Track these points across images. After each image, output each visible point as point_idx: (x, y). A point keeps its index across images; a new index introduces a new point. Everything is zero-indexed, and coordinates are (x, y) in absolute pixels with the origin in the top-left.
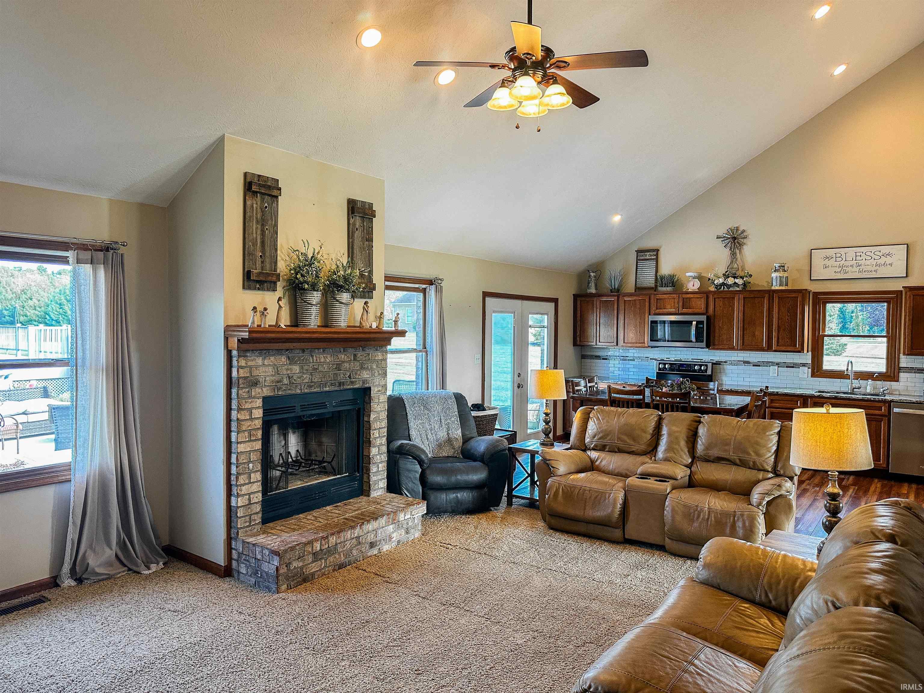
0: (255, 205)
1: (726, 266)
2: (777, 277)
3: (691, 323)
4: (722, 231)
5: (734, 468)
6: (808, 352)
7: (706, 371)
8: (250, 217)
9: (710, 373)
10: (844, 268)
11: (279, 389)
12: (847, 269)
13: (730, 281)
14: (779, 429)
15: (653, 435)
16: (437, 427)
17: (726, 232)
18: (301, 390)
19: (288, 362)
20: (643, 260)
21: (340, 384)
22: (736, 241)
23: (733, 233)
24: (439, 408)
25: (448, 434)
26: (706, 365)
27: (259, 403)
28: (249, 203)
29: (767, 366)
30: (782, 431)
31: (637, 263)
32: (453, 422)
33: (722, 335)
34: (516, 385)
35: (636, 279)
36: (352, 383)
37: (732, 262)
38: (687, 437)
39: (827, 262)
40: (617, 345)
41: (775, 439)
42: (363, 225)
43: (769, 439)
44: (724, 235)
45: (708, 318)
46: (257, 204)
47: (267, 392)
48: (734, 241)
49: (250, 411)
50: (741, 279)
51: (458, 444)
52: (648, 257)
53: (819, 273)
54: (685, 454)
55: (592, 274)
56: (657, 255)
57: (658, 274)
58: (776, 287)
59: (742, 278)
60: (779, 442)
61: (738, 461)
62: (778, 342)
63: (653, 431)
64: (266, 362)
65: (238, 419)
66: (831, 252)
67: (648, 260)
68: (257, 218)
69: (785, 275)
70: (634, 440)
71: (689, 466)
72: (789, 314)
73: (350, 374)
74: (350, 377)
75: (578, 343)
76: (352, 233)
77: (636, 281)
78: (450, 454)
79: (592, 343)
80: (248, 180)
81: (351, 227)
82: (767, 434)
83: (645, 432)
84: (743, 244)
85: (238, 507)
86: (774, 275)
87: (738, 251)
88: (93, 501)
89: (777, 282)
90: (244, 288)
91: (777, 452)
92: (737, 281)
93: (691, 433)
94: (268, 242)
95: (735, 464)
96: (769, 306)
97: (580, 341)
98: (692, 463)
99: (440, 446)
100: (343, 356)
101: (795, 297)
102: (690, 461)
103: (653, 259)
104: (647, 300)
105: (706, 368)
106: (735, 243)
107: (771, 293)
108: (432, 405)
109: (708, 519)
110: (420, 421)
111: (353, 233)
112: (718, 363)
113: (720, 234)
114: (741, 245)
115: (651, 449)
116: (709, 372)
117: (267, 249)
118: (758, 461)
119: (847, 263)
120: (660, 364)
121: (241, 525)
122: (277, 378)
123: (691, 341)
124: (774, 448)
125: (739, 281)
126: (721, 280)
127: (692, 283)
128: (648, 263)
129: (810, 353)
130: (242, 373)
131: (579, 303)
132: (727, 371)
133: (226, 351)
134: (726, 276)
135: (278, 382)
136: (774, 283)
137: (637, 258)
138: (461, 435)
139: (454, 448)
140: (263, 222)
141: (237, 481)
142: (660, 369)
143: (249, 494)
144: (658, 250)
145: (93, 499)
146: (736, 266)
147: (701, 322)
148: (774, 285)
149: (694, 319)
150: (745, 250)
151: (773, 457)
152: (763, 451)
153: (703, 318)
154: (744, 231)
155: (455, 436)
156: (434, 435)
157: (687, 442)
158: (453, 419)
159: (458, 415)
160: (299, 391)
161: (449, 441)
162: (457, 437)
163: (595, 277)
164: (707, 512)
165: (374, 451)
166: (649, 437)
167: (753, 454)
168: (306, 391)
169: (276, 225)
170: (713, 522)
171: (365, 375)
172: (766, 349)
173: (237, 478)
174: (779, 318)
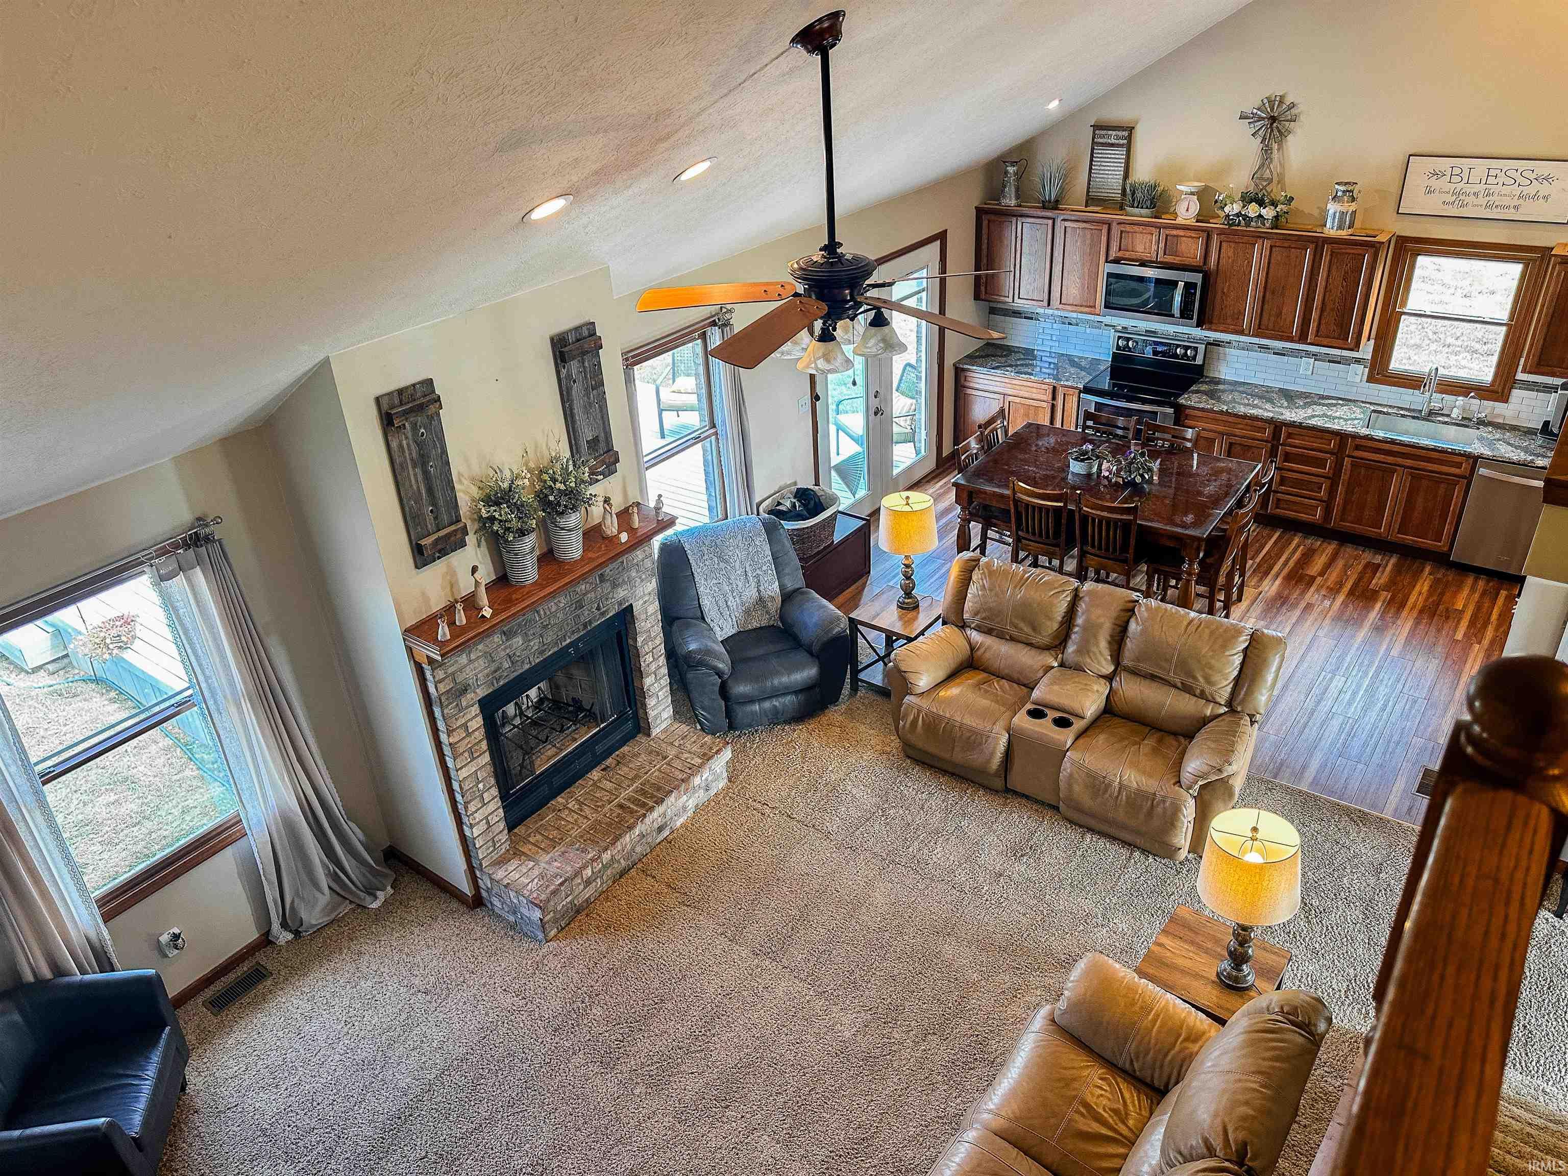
0: (404, 442)
1: (1251, 171)
2: (1335, 213)
3: (1174, 284)
4: (1250, 104)
5: (1173, 690)
6: (1369, 340)
7: (1194, 358)
8: (401, 465)
9: (1200, 363)
10: (1461, 197)
11: (498, 680)
12: (1467, 199)
13: (1253, 210)
14: (1247, 644)
15: (1062, 623)
16: (740, 585)
17: (1258, 103)
18: (530, 663)
19: (504, 638)
20: (1103, 144)
21: (585, 626)
22: (1275, 125)
23: (1272, 110)
24: (742, 555)
25: (759, 591)
26: (1196, 349)
27: (475, 709)
28: (394, 444)
29: (1297, 357)
30: (1250, 648)
31: (1093, 149)
32: (765, 572)
33: (1226, 307)
34: (872, 412)
35: (1089, 180)
36: (603, 614)
37: (1262, 166)
38: (1111, 636)
39: (1434, 183)
40: (1049, 305)
41: (1238, 660)
42: (584, 367)
43: (1228, 662)
44: (1255, 111)
45: (1207, 276)
46: (407, 438)
47: (482, 692)
48: (1272, 124)
49: (465, 726)
50: (1272, 208)
51: (774, 606)
52: (1113, 141)
53: (1415, 201)
54: (1105, 659)
55: (1011, 170)
56: (1129, 138)
57: (1128, 182)
58: (1331, 230)
59: (1274, 204)
60: (1243, 664)
61: (1179, 685)
62: (1318, 331)
63: (1064, 617)
64: (473, 657)
65: (450, 744)
66: (1444, 164)
67: (1112, 145)
68: (412, 460)
69: (1353, 207)
70: (1034, 629)
71: (1110, 678)
72: (1345, 284)
73: (598, 605)
74: (598, 609)
75: (983, 296)
76: (567, 388)
77: (1089, 184)
78: (764, 623)
79: (1007, 300)
80: (385, 407)
81: (564, 382)
82: (1227, 653)
83: (1050, 619)
84: (1286, 134)
85: (475, 839)
86: (1332, 208)
87: (1275, 146)
88: (284, 848)
89: (1333, 223)
90: (417, 567)
91: (1237, 680)
92: (1264, 212)
93: (1119, 629)
94: (437, 484)
95: (1175, 686)
96: (1313, 266)
97: (986, 293)
98: (1115, 672)
99: (747, 612)
100: (583, 587)
101: (1359, 255)
102: (1112, 668)
103: (1121, 146)
104: (1105, 231)
105: (1193, 353)
106: (1272, 131)
107: (1320, 243)
108: (730, 553)
109: (1117, 797)
110: (715, 582)
111: (569, 390)
112: (1217, 344)
113: (1248, 110)
114: (1283, 134)
115: (1057, 642)
116: (1199, 361)
117: (439, 495)
118: (1208, 690)
119: (1469, 189)
120: (1119, 338)
121: (483, 854)
122: (493, 667)
123: (1173, 316)
124: (1236, 673)
125: (1268, 213)
126: (1236, 208)
127: (1185, 205)
128: (1110, 151)
129: (1372, 342)
130: (443, 688)
131: (985, 223)
132: (1228, 358)
133: (413, 665)
134: (1247, 199)
135: (495, 671)
136: (1329, 225)
137: (1093, 140)
138: (778, 590)
139: (767, 612)
140: (422, 461)
141: (466, 811)
142: (1118, 348)
143: (487, 818)
144: (1131, 129)
145: (282, 844)
146: (1267, 174)
147: (1194, 285)
148: (1328, 226)
149: (1183, 278)
150: (1289, 144)
151: (1231, 685)
152: (1216, 678)
153: (1197, 278)
154: (1293, 106)
155: (770, 593)
156: (737, 599)
157: (1110, 643)
158: (764, 568)
159: (772, 561)
160: (527, 667)
161: (761, 601)
162: (773, 594)
163: (1016, 174)
164: (1117, 789)
165: (648, 681)
166: (1056, 626)
167: (1201, 679)
168: (537, 661)
169: (444, 452)
170: (1123, 803)
171: (621, 593)
172: (1297, 339)
173: (466, 808)
174: (1326, 287)
